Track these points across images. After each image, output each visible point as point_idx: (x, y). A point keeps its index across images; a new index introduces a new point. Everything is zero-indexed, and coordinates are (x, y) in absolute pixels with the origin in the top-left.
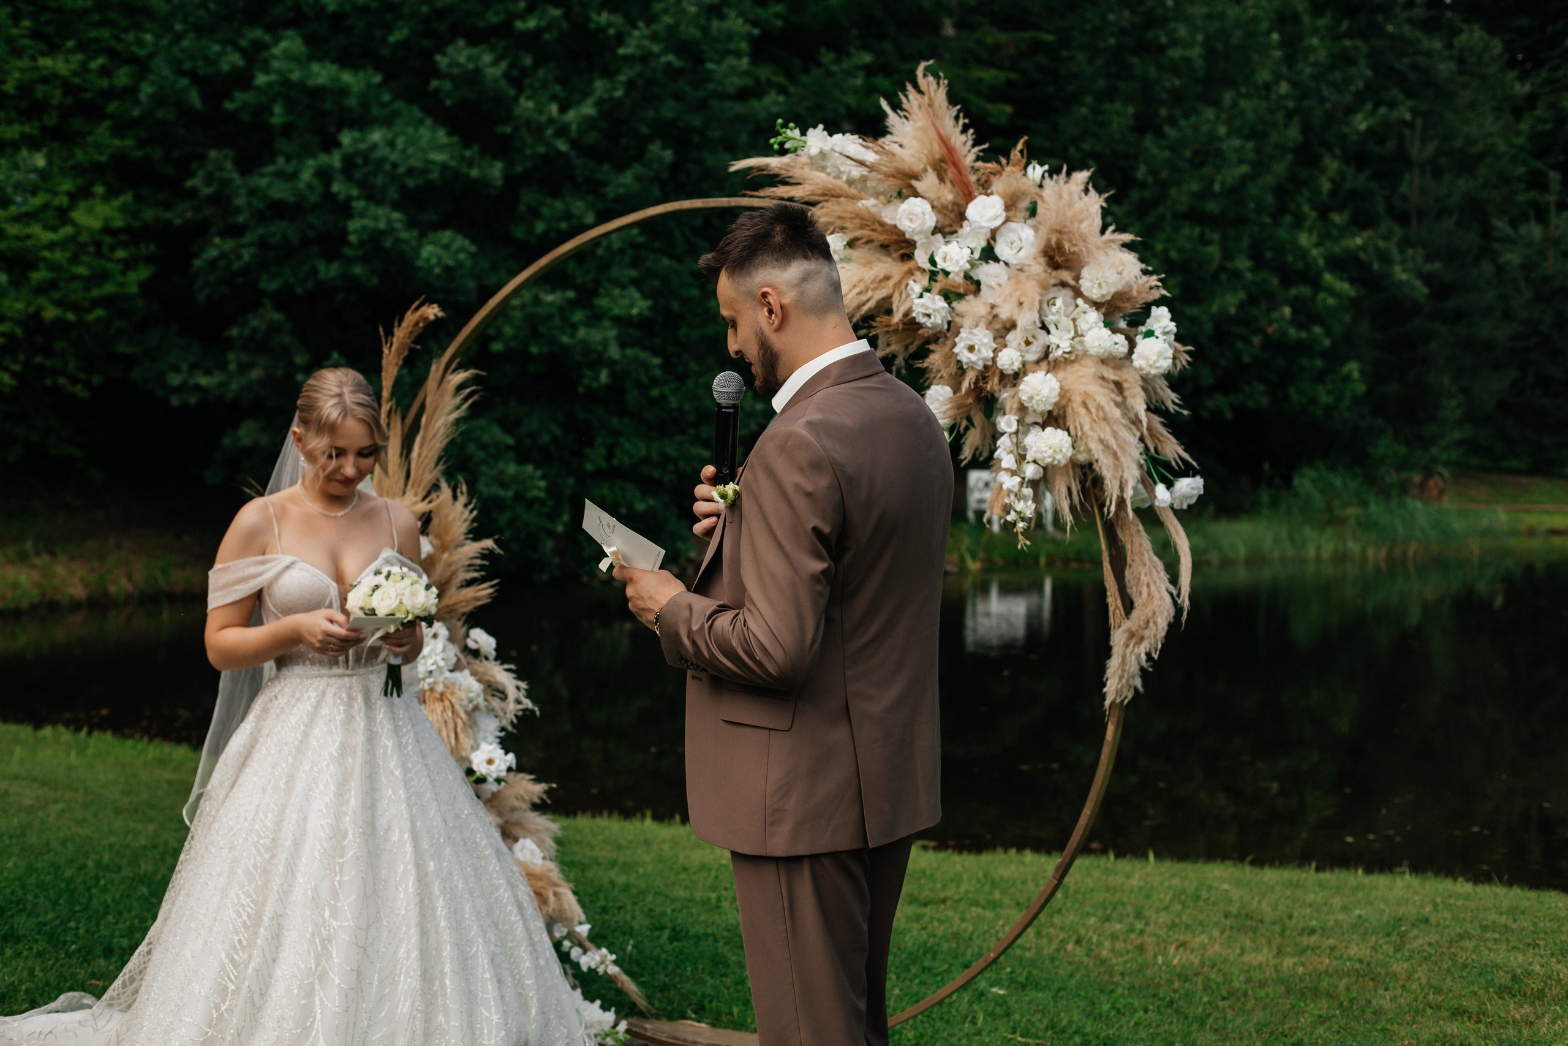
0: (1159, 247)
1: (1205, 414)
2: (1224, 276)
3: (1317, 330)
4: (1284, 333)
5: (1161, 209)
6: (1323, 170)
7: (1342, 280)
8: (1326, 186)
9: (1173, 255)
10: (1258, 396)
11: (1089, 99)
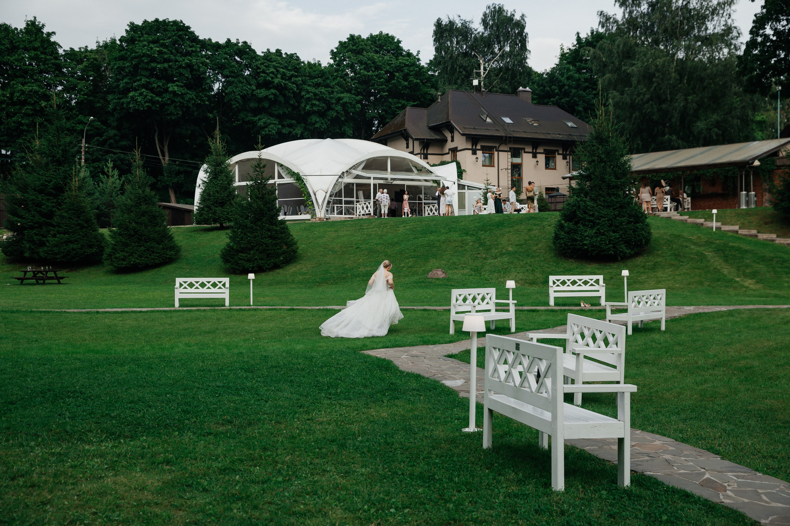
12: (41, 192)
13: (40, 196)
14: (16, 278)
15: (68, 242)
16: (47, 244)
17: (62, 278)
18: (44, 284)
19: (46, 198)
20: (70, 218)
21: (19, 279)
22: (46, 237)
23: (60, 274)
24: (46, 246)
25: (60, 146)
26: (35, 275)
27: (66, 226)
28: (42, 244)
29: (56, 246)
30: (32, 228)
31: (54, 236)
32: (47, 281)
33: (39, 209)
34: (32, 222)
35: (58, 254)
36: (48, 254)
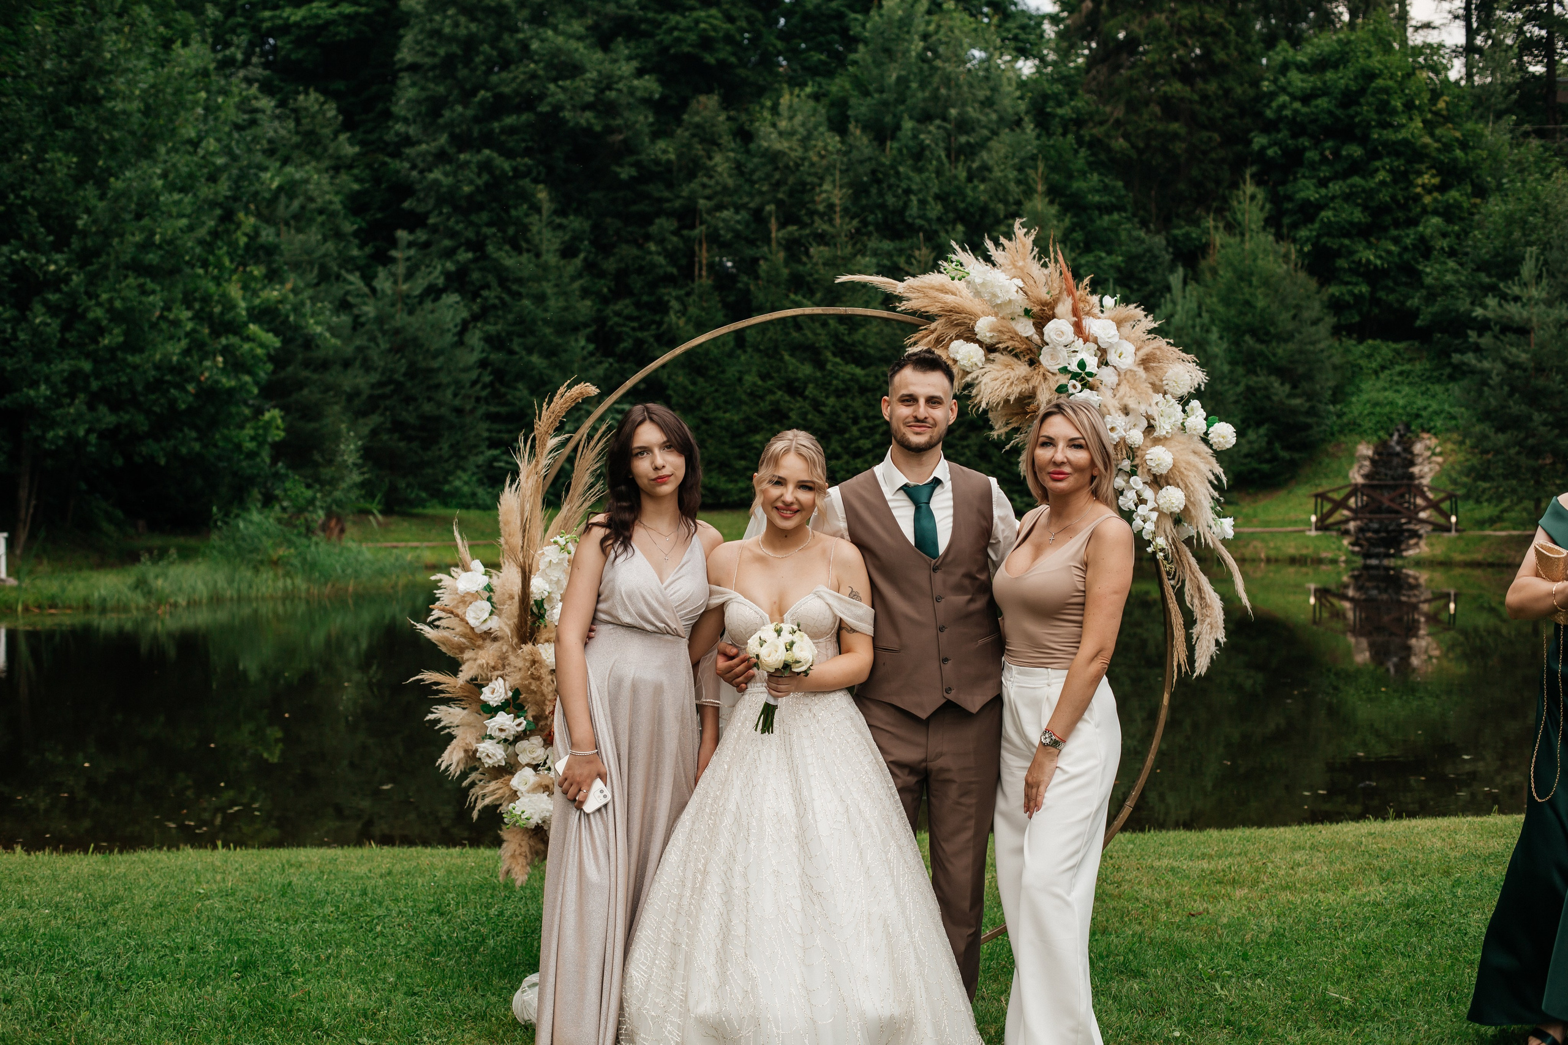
0: (104, 297)
1: (137, 459)
2: (164, 325)
3: (247, 378)
4: (217, 382)
5: (103, 259)
6: (239, 225)
7: (268, 331)
8: (243, 240)
9: (118, 304)
10: (190, 443)
11: (29, 147)
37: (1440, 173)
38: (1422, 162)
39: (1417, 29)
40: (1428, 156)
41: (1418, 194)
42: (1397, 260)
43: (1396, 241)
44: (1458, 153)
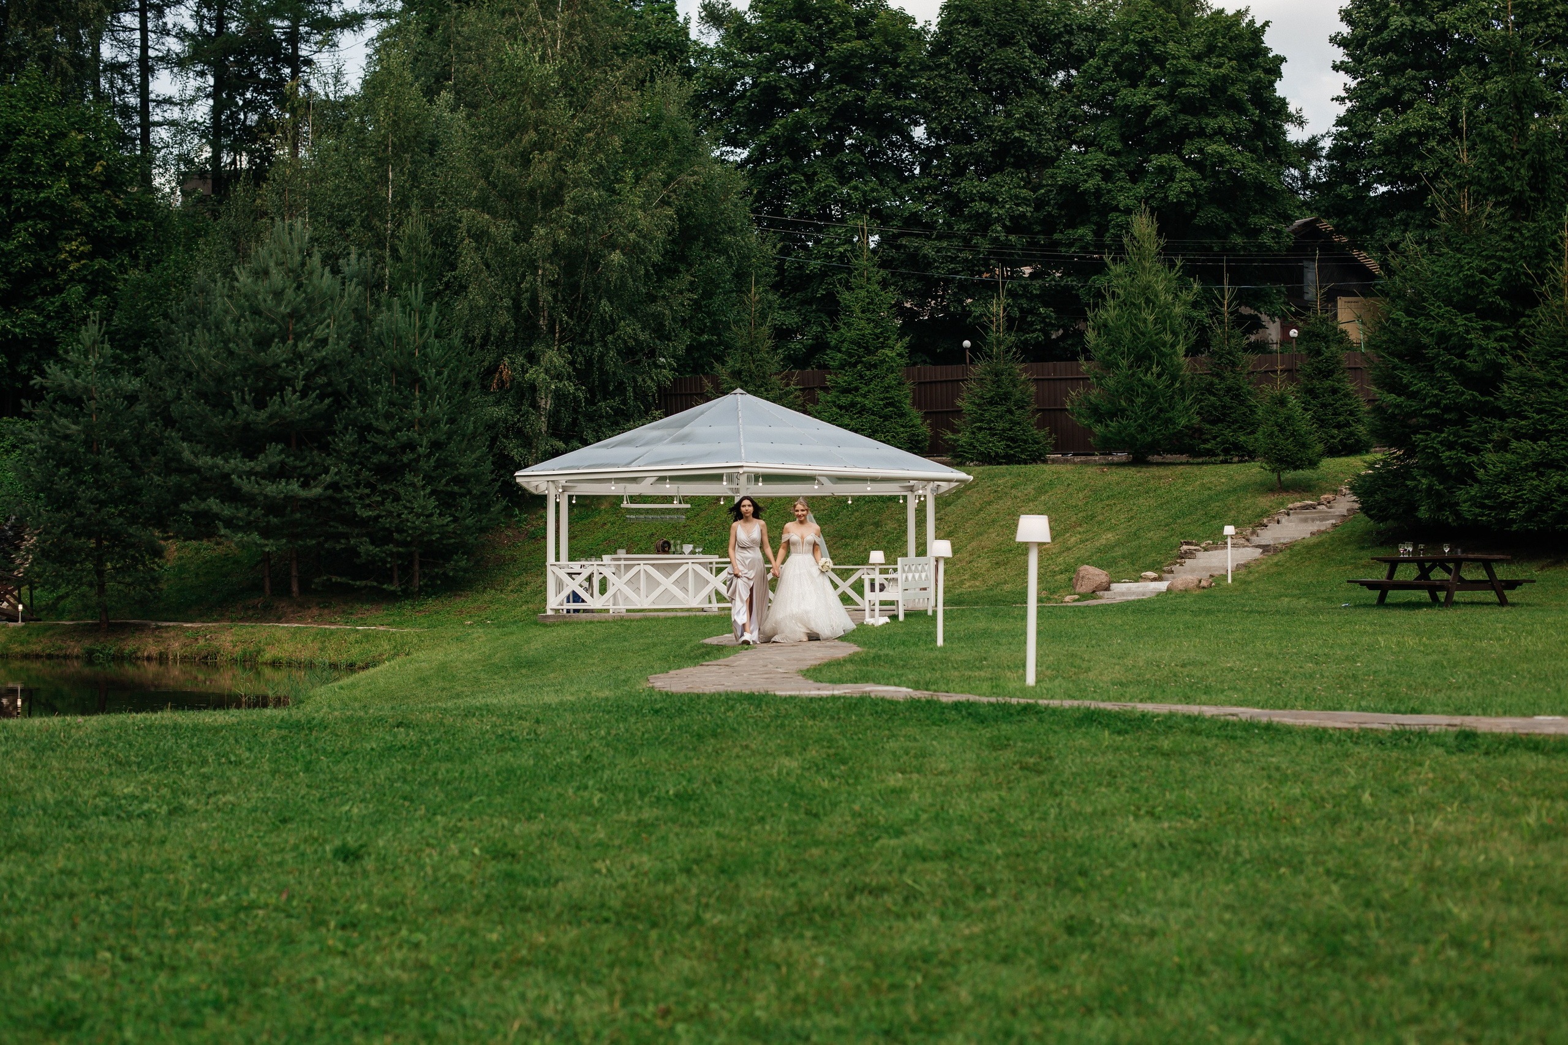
12: (1465, 306)
13: (1460, 321)
14: (1362, 584)
15: (1543, 466)
16: (1481, 473)
17: (1512, 585)
18: (1449, 603)
19: (1479, 324)
20: (1553, 384)
21: (1371, 586)
22: (1477, 451)
23: (1502, 573)
24: (1476, 480)
25: (1525, 152)
26: (1424, 574)
27: (1539, 412)
28: (1466, 475)
29: (1507, 479)
30: (1437, 424)
31: (1502, 446)
32: (1457, 596)
33: (1457, 361)
34: (1436, 405)
35: (1513, 505)
36: (1483, 506)
37: (91, 240)
38: (73, 229)
39: (159, 103)
40: (79, 222)
41: (65, 260)
42: (39, 330)
43: (40, 310)
44: (114, 221)
